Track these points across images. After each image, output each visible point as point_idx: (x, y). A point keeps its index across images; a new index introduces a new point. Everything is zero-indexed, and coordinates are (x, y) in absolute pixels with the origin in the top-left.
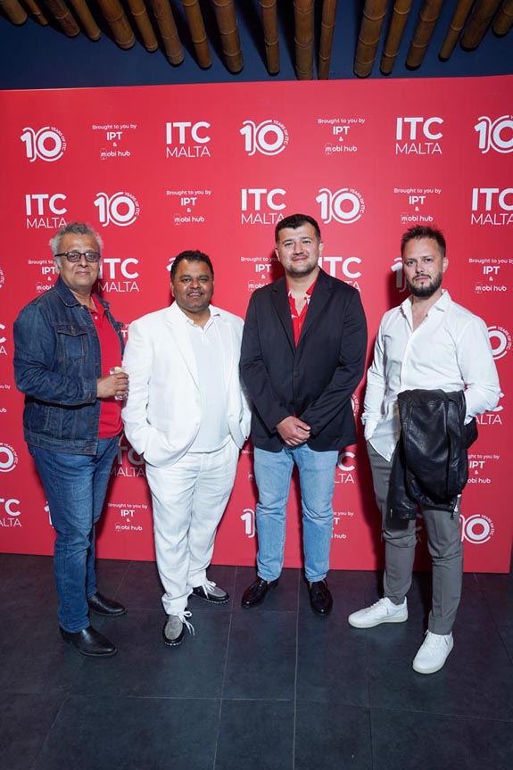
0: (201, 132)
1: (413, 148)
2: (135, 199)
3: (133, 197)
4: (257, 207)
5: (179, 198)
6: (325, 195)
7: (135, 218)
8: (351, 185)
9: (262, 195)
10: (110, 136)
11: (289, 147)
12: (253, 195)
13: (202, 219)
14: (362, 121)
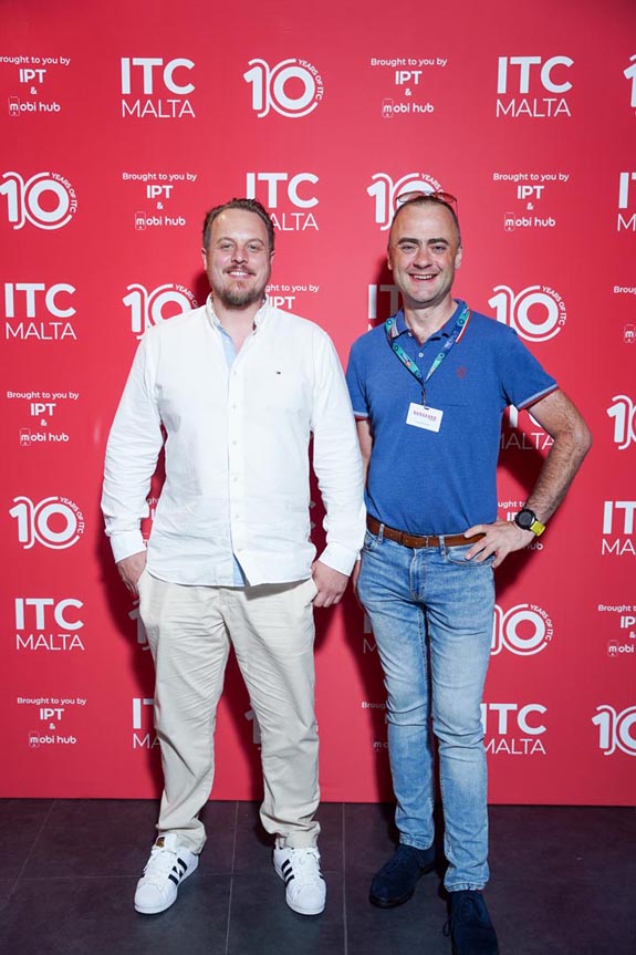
0: (180, 76)
1: (524, 108)
2: (68, 185)
6: (381, 184)
7: (70, 217)
9: (279, 182)
10: (25, 76)
11: (324, 104)
14: (442, 62)
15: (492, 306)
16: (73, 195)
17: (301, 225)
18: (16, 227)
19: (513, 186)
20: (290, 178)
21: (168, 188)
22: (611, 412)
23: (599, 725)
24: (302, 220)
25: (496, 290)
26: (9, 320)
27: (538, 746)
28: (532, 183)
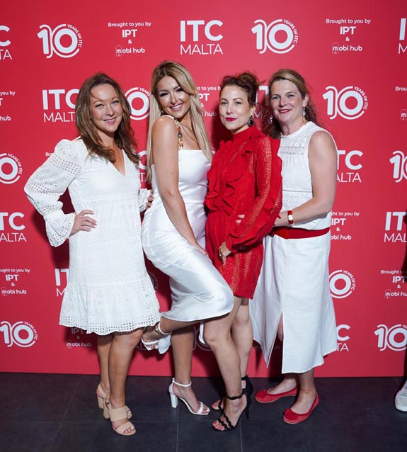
2: (77, 31)
3: (75, 29)
4: (196, 38)
5: (120, 30)
7: (78, 50)
8: (285, 16)
12: (191, 27)
13: (142, 50)
15: (325, 98)
16: (80, 37)
17: (213, 51)
18: (48, 57)
19: (338, 27)
20: (206, 23)
21: (134, 31)
22: (392, 160)
23: (378, 336)
24: (213, 48)
25: (327, 88)
26: (46, 111)
27: (345, 347)
28: (348, 25)
